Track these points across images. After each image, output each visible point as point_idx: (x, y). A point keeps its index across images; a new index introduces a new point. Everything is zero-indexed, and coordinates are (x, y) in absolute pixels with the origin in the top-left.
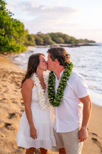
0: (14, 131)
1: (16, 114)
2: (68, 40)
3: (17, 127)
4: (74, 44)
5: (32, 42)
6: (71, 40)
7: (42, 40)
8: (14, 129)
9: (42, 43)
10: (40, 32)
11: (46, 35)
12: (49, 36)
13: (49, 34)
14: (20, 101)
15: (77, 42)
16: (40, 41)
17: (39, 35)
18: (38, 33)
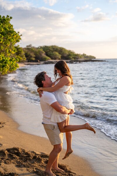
2: (65, 55)
4: (73, 59)
5: (22, 57)
6: (69, 55)
7: (33, 55)
9: (34, 59)
10: (30, 46)
11: (38, 48)
12: (41, 50)
13: (41, 47)
15: (77, 57)
16: (31, 57)
17: (29, 49)
18: (27, 46)
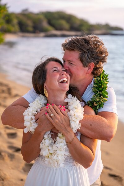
0: (2, 182)
1: (3, 154)
2: (76, 26)
3: (7, 174)
5: (13, 26)
6: (81, 25)
7: (30, 23)
8: (3, 178)
9: (30, 29)
10: (26, 10)
11: (37, 14)
12: (42, 17)
14: (5, 131)
16: (27, 26)
17: (25, 14)
18: (23, 11)
